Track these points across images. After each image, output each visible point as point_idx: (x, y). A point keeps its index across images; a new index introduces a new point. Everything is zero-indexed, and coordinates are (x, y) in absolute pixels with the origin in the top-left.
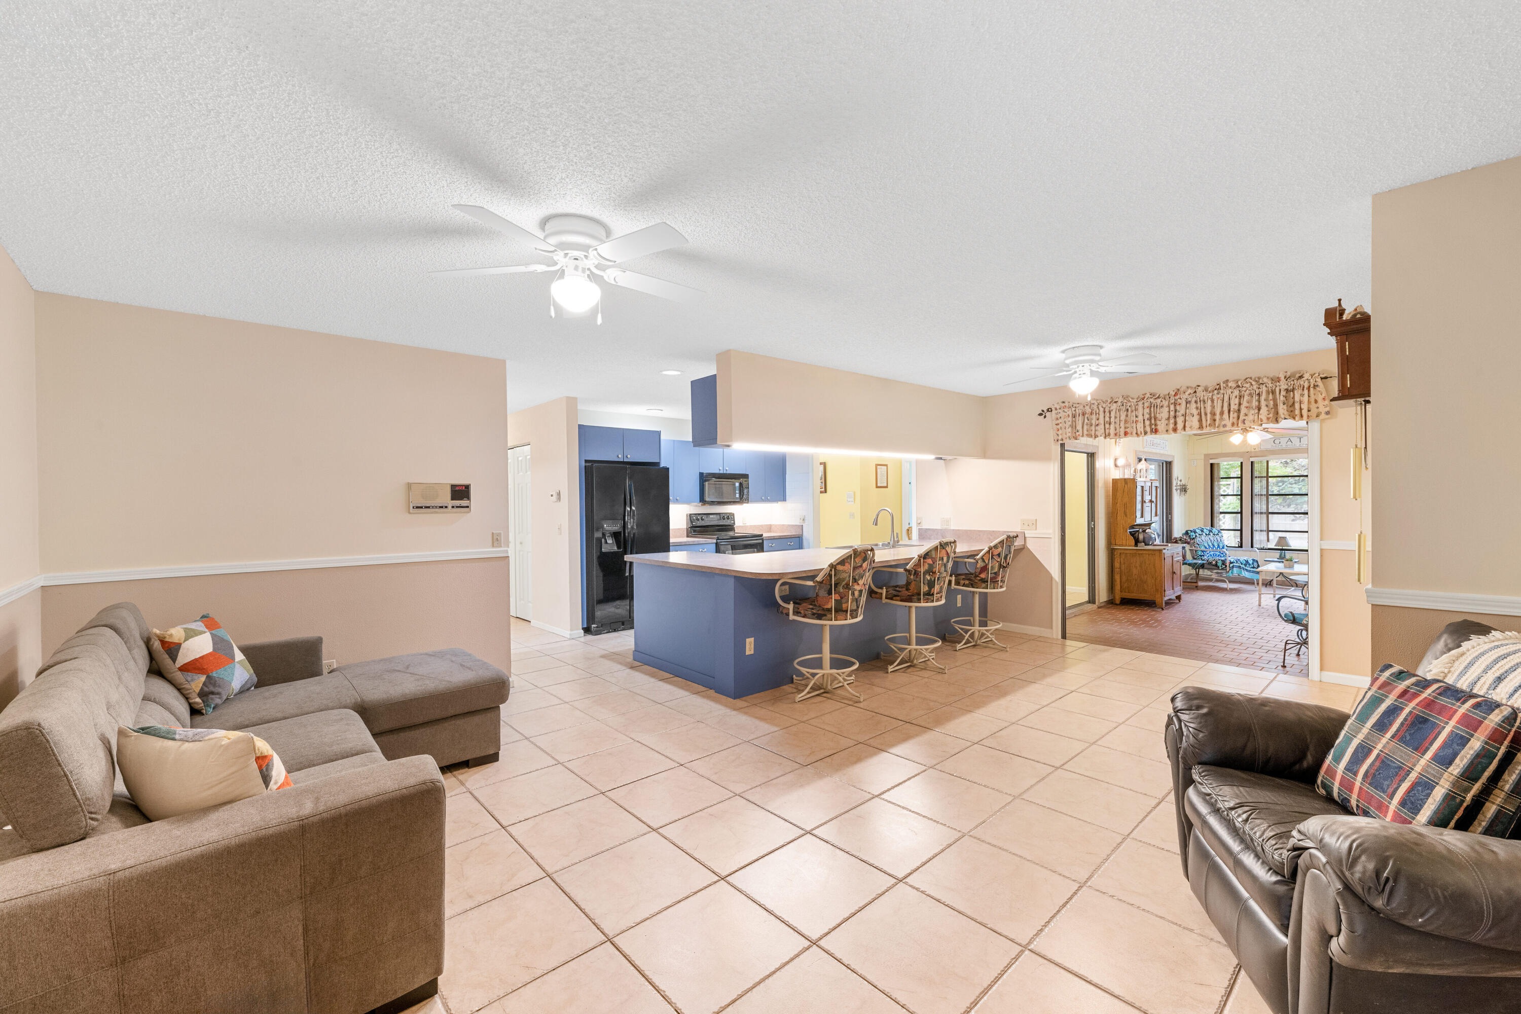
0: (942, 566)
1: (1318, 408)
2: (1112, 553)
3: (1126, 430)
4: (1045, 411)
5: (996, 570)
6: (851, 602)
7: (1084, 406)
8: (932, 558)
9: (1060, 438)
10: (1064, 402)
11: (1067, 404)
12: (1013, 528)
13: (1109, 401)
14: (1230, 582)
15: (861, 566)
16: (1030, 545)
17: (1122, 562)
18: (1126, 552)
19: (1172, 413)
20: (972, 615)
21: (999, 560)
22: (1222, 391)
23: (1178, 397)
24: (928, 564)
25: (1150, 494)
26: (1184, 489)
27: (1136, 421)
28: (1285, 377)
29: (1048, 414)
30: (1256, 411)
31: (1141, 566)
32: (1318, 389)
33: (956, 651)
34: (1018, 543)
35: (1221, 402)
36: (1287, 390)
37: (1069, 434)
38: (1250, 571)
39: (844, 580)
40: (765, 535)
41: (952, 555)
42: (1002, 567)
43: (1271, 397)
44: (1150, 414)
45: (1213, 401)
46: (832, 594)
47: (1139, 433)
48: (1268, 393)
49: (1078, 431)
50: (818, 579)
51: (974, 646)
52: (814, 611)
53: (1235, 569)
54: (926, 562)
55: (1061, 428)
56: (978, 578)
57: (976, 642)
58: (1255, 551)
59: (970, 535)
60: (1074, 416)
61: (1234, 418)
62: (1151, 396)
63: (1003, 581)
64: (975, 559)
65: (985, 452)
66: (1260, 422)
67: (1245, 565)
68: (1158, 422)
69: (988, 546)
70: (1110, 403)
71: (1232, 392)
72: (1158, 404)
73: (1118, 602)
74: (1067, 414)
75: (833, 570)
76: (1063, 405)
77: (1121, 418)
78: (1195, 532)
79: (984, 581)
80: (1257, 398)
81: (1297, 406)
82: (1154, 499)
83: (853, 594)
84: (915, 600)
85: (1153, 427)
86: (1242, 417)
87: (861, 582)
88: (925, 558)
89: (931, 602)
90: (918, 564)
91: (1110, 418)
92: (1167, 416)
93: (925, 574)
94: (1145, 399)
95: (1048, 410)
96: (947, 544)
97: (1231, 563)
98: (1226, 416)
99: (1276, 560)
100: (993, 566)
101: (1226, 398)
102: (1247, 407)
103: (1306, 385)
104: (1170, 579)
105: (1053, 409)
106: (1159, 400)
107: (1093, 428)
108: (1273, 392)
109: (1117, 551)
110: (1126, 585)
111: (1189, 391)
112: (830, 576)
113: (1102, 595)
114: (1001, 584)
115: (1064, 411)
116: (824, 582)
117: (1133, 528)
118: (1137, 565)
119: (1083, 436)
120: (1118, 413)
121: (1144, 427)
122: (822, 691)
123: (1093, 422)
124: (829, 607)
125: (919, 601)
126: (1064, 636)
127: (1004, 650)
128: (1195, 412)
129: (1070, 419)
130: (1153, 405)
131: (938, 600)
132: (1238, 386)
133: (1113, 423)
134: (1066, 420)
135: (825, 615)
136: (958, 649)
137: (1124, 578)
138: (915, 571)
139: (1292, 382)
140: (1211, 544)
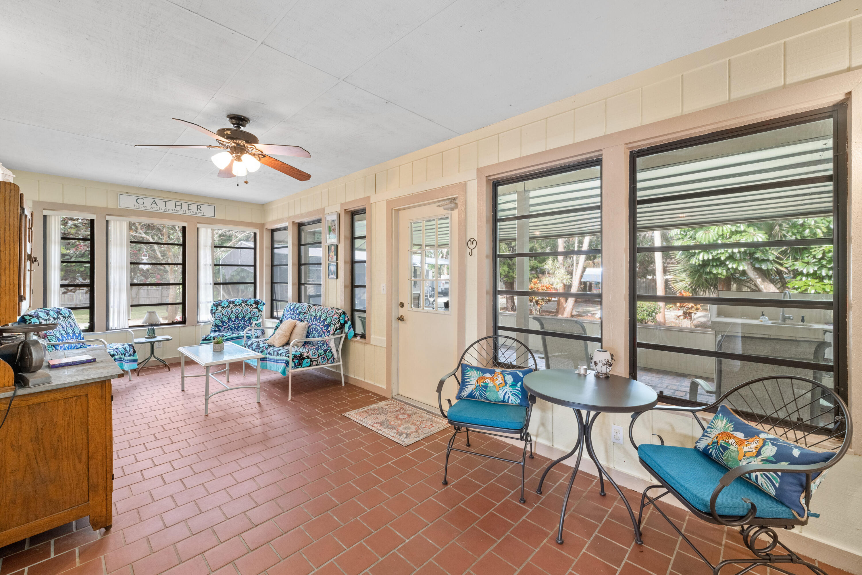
38: (127, 361)
140: (63, 332)
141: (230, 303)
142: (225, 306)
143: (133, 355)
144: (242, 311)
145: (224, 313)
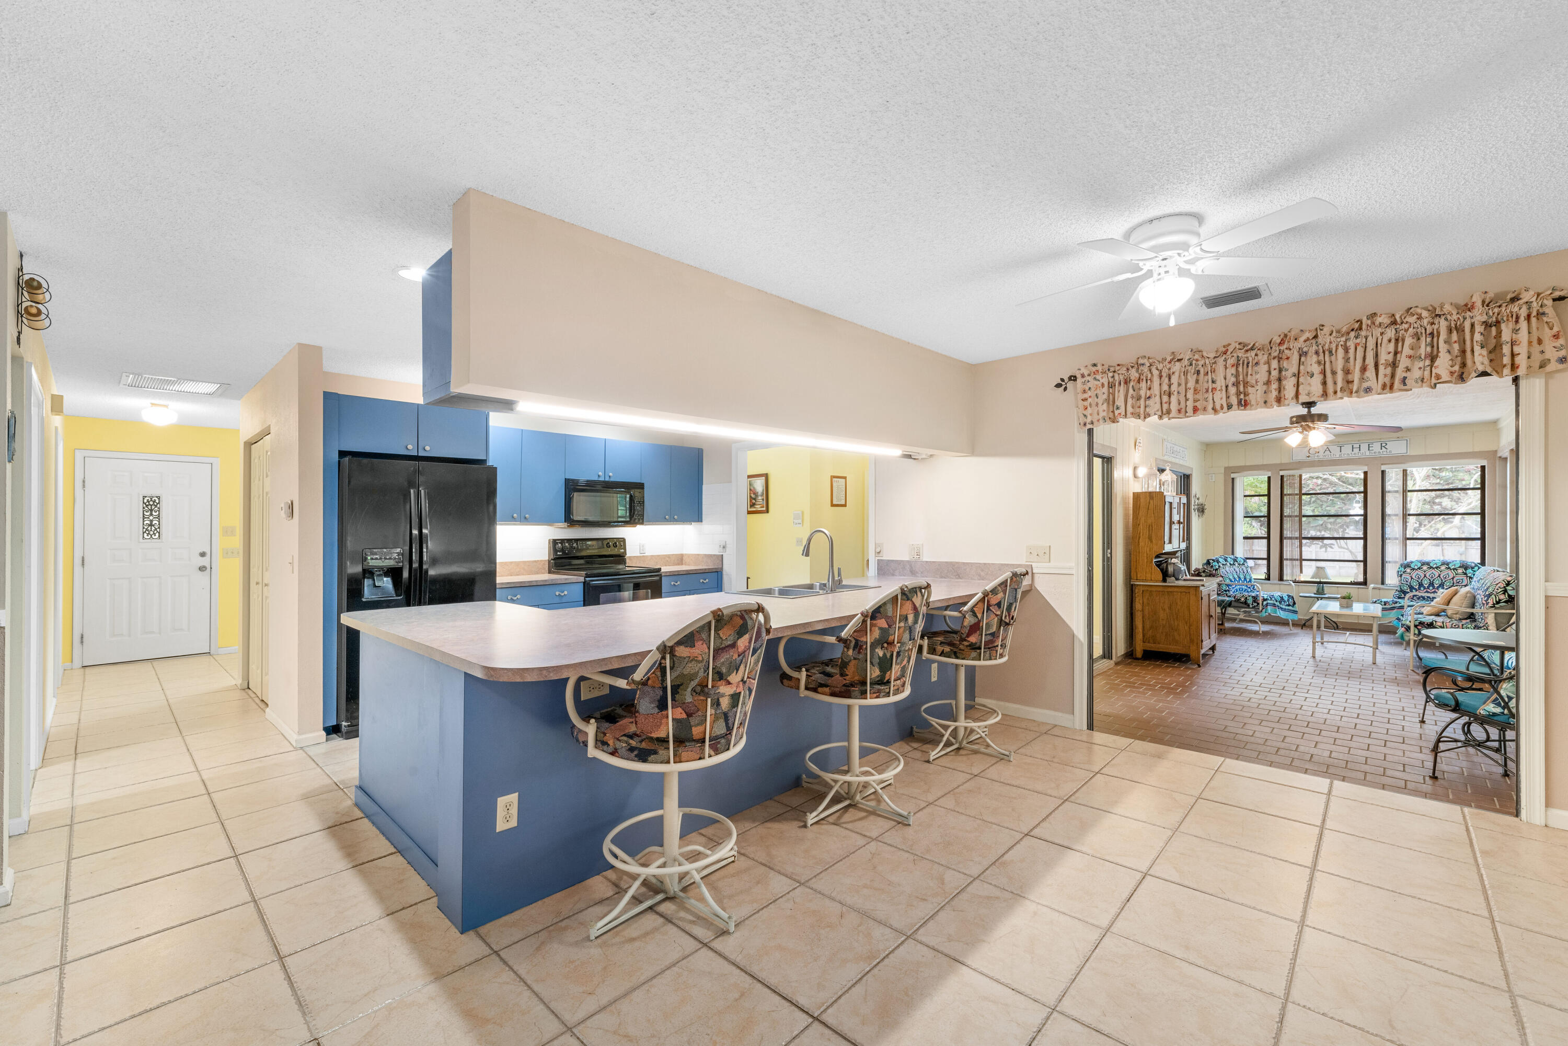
0: (904, 631)
1: (1542, 352)
2: (1131, 591)
3: (1196, 404)
4: (1066, 380)
5: (994, 629)
6: (713, 722)
7: (1128, 369)
8: (887, 618)
9: (1089, 420)
10: (1095, 365)
11: (1099, 368)
12: (1017, 559)
13: (1169, 359)
14: (1263, 622)
15: (733, 645)
16: (1042, 585)
17: (1145, 601)
18: (1150, 589)
19: (1275, 373)
20: (955, 697)
21: (999, 613)
22: (1363, 333)
23: (1285, 346)
24: (881, 629)
25: (1179, 513)
26: (1201, 510)
27: (1214, 389)
28: (1483, 302)
29: (1070, 385)
30: (1428, 362)
31: (1170, 608)
32: (1545, 319)
33: (928, 762)
34: (1026, 582)
35: (1363, 350)
36: (1487, 325)
37: (1102, 414)
38: (1284, 610)
39: (692, 677)
40: (664, 569)
41: (923, 610)
42: (1003, 624)
43: (1455, 337)
44: (1237, 376)
45: (1346, 350)
46: (666, 708)
47: (1218, 407)
48: (1450, 331)
49: (1118, 408)
50: (638, 676)
51: (958, 749)
52: (633, 743)
53: (1269, 608)
54: (875, 625)
55: (1090, 405)
56: (966, 643)
57: (961, 743)
58: (1290, 585)
59: (953, 571)
60: (1111, 386)
61: (1385, 376)
62: (1240, 347)
63: (1003, 646)
64: (960, 612)
65: (973, 447)
66: (1434, 381)
67: (1280, 602)
68: (1250, 390)
69: (982, 590)
70: (1170, 362)
71: (1382, 334)
72: (1250, 359)
73: (1139, 654)
74: (1099, 384)
75: (668, 656)
76: (1094, 369)
77: (1189, 385)
78: (1218, 561)
79: (975, 647)
80: (1429, 340)
81: (1506, 350)
82: (1182, 520)
83: (717, 704)
84: (857, 693)
85: (1242, 396)
86: (1400, 373)
87: (735, 678)
88: (873, 617)
89: (884, 696)
90: (862, 629)
91: (1170, 386)
92: (1265, 379)
93: (873, 646)
94: (1229, 353)
95: (1070, 379)
96: (915, 590)
97: (1264, 600)
98: (1370, 373)
99: (1313, 595)
100: (989, 621)
101: (1371, 344)
102: (1410, 357)
103: (1523, 312)
104: (1207, 624)
105: (1079, 376)
106: (1253, 353)
107: (1142, 402)
108: (1460, 329)
109: (1138, 588)
110: (1150, 633)
111: (1308, 335)
112: (663, 670)
113: (1120, 647)
114: (1002, 651)
115: (1095, 379)
116: (650, 682)
117: (1160, 557)
118: (1166, 607)
119: (1126, 416)
120: (1183, 377)
121: (1228, 397)
122: (660, 897)
123: (1142, 393)
124: (662, 734)
125: (863, 694)
126: (1091, 727)
127: (1003, 758)
128: (1316, 369)
129: (1105, 389)
130: (1241, 362)
131: (897, 692)
132: (1394, 323)
133: (1176, 393)
134: (1098, 391)
135: (655, 752)
136: (932, 758)
137: (1148, 625)
138: (857, 641)
139: (1496, 310)
140: (1236, 576)
141: (1423, 564)
142: (1416, 568)
143: (1293, 606)
144: (1439, 576)
145: (1414, 577)
